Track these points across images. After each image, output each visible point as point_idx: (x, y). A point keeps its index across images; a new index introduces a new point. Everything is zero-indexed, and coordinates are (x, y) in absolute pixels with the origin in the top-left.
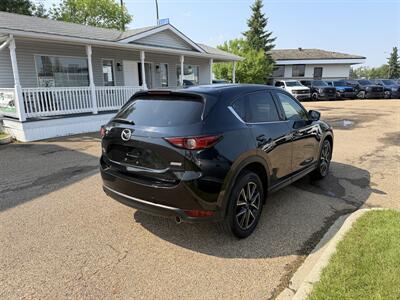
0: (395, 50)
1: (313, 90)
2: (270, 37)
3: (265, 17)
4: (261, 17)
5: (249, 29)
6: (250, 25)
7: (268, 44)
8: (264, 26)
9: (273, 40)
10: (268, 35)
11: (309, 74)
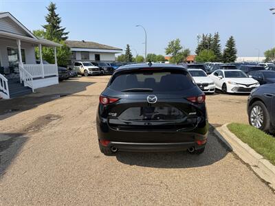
0: (128, 46)
1: (101, 69)
2: (65, 31)
3: (59, 16)
4: (56, 16)
5: (48, 23)
6: (48, 21)
7: (64, 36)
8: (59, 23)
9: (67, 33)
10: (63, 30)
11: (92, 58)
